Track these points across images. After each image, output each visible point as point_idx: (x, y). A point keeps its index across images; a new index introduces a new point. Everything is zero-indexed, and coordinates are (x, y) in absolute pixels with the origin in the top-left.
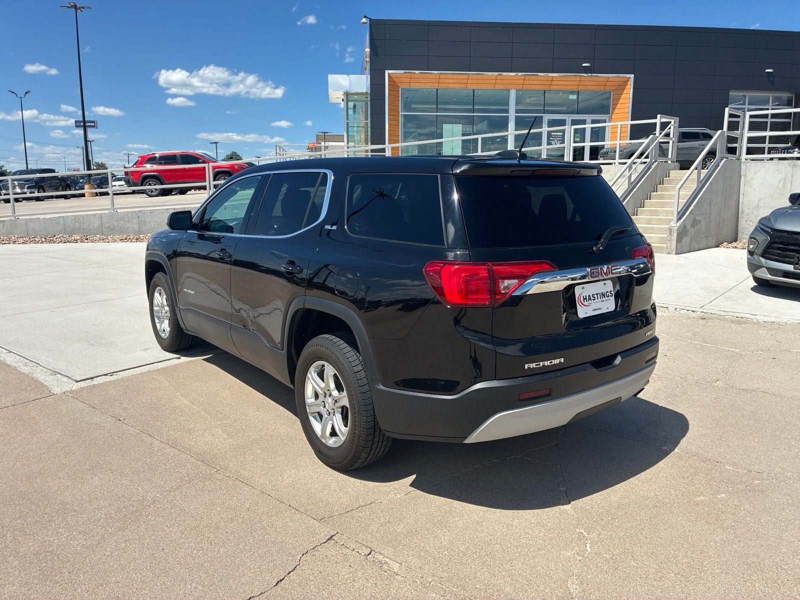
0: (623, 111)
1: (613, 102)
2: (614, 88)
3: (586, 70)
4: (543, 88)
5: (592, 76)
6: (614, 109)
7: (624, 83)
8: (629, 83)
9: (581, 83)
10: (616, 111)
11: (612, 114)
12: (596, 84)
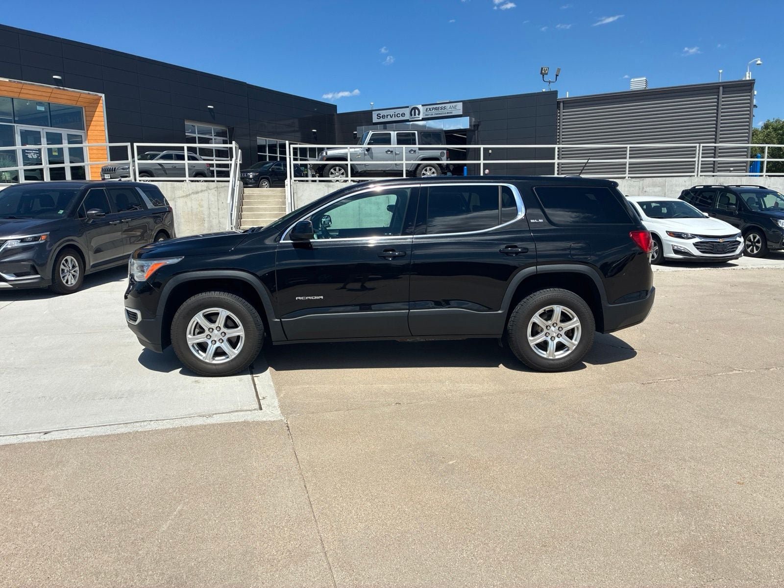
0: (98, 128)
1: (86, 119)
2: (85, 105)
3: (57, 83)
4: (12, 95)
5: (64, 90)
6: (88, 126)
7: (96, 101)
8: (101, 102)
9: (53, 95)
10: (91, 128)
11: (88, 130)
12: (69, 98)
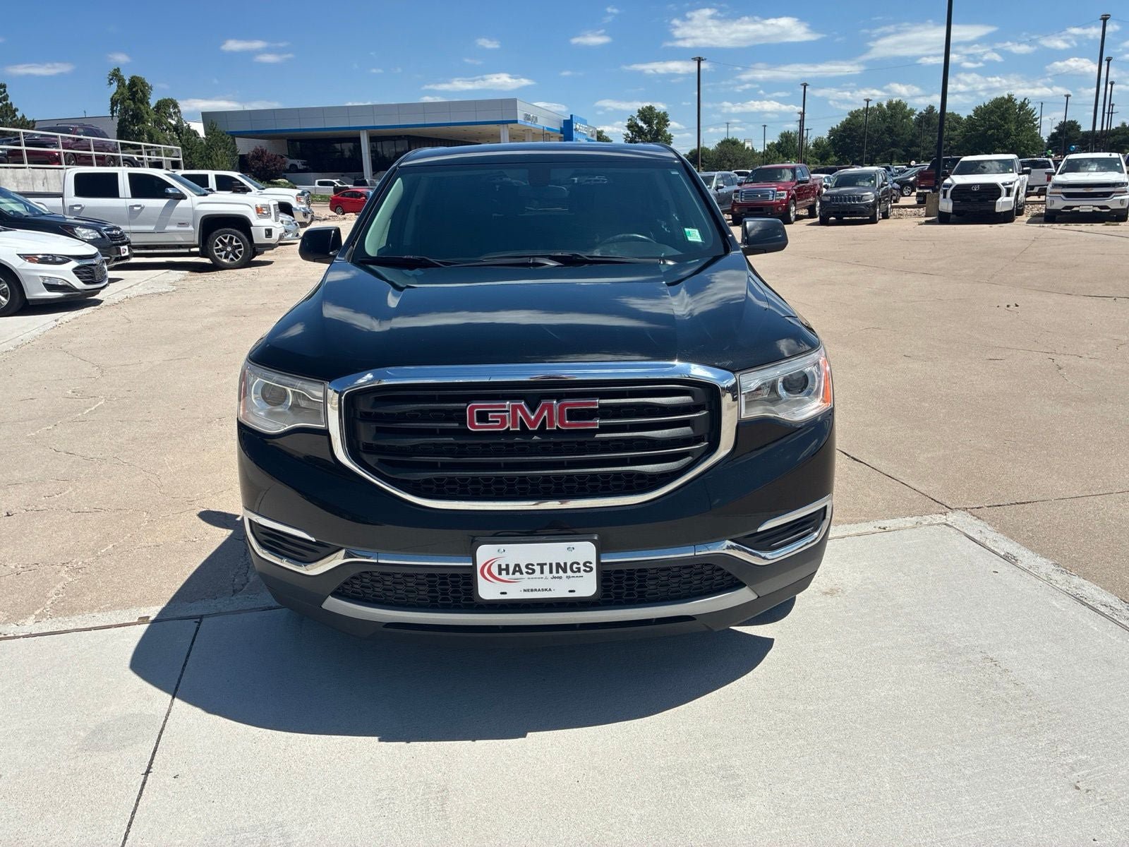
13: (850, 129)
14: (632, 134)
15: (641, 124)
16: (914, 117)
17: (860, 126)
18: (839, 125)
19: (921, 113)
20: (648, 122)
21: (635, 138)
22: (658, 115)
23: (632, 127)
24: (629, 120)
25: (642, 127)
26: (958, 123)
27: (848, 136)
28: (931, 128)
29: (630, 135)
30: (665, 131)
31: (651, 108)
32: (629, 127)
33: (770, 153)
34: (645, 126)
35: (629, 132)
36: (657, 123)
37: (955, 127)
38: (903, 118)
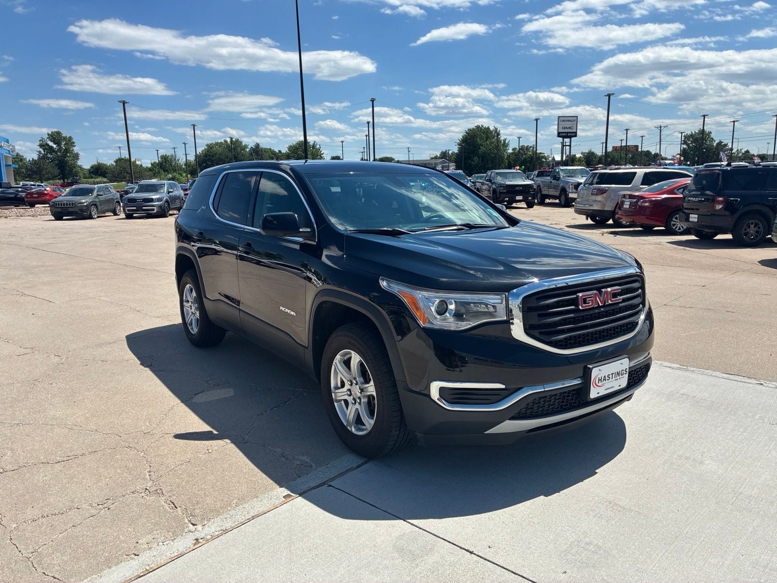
13: (210, 156)
14: (44, 151)
15: (51, 144)
16: (248, 150)
17: (216, 153)
18: (201, 152)
19: (252, 147)
20: (58, 143)
21: (47, 154)
22: (65, 138)
23: (44, 146)
24: (40, 141)
25: (52, 147)
26: (274, 154)
27: (209, 160)
28: (259, 157)
29: (43, 152)
30: (73, 150)
31: (58, 133)
32: (41, 146)
33: (154, 169)
34: (55, 146)
35: (41, 150)
36: (65, 144)
37: (273, 157)
38: (242, 150)
